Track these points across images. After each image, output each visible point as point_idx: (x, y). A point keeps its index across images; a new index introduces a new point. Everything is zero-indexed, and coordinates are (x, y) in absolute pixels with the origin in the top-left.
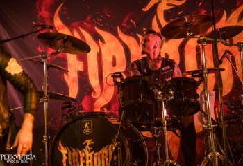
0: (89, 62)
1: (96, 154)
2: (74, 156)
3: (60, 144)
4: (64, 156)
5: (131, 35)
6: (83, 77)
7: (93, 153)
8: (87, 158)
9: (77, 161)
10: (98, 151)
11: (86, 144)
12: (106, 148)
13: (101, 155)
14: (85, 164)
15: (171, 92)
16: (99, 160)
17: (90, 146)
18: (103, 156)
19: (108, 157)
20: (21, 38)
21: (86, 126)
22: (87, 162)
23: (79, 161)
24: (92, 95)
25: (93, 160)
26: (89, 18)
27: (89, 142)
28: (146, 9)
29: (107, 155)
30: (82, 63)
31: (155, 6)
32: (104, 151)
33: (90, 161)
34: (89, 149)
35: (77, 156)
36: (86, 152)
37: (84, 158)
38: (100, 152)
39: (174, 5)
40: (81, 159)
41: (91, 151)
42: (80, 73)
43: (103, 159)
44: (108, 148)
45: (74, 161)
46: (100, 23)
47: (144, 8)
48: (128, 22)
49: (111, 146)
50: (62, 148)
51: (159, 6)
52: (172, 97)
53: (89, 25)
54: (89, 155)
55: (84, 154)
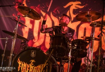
0: (35, 25)
1: (35, 67)
2: (24, 66)
3: (19, 59)
4: (20, 65)
5: (56, 17)
6: (31, 31)
7: (34, 66)
8: (30, 68)
9: (25, 69)
10: (36, 66)
11: (31, 62)
12: (40, 65)
13: (37, 68)
14: (29, 71)
15: (76, 45)
16: (36, 70)
17: (33, 63)
18: (38, 69)
19: (41, 70)
20: (9, 7)
21: (33, 53)
22: (30, 70)
23: (26, 69)
24: (34, 40)
25: (33, 70)
26: (39, 5)
27: (33, 61)
28: (65, 7)
29: (40, 69)
30: (32, 25)
31: (70, 6)
32: (39, 67)
33: (32, 70)
34: (32, 64)
35: (26, 66)
36: (31, 65)
37: (29, 68)
38: (37, 67)
39: (78, 8)
40: (28, 68)
41: (33, 65)
42: (30, 29)
43: (38, 70)
44: (41, 66)
45: (24, 69)
46: (43, 9)
47: (65, 6)
48: (56, 11)
49: (43, 65)
50: (19, 61)
51: (71, 7)
52: (76, 48)
53: (38, 9)
54: (31, 67)
55: (29, 66)
